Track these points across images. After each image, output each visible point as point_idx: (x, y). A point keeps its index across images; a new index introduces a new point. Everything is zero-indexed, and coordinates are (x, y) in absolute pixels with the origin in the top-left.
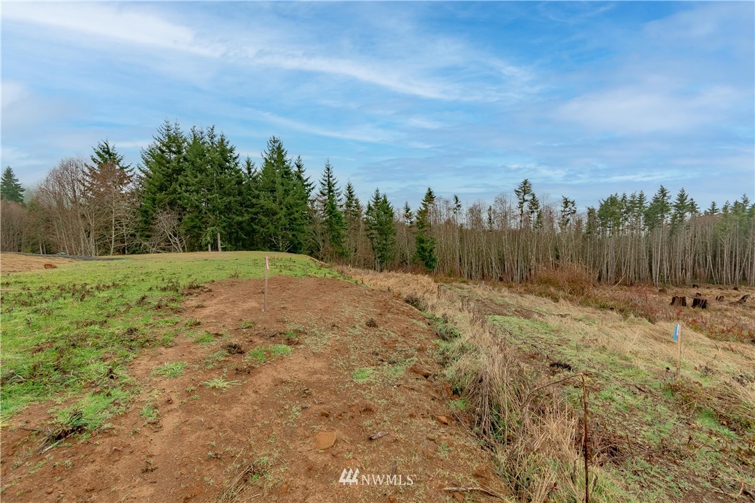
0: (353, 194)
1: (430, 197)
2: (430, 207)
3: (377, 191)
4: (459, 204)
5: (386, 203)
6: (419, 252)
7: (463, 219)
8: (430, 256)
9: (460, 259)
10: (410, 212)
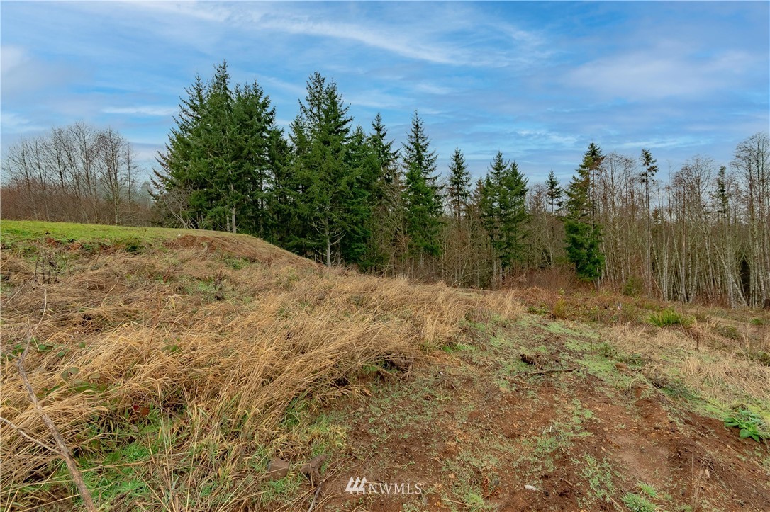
0: (463, 165)
1: (593, 158)
2: (594, 176)
3: (499, 156)
4: (651, 165)
5: (517, 175)
6: (568, 249)
7: (660, 199)
8: (590, 255)
9: (653, 264)
10: (556, 187)
